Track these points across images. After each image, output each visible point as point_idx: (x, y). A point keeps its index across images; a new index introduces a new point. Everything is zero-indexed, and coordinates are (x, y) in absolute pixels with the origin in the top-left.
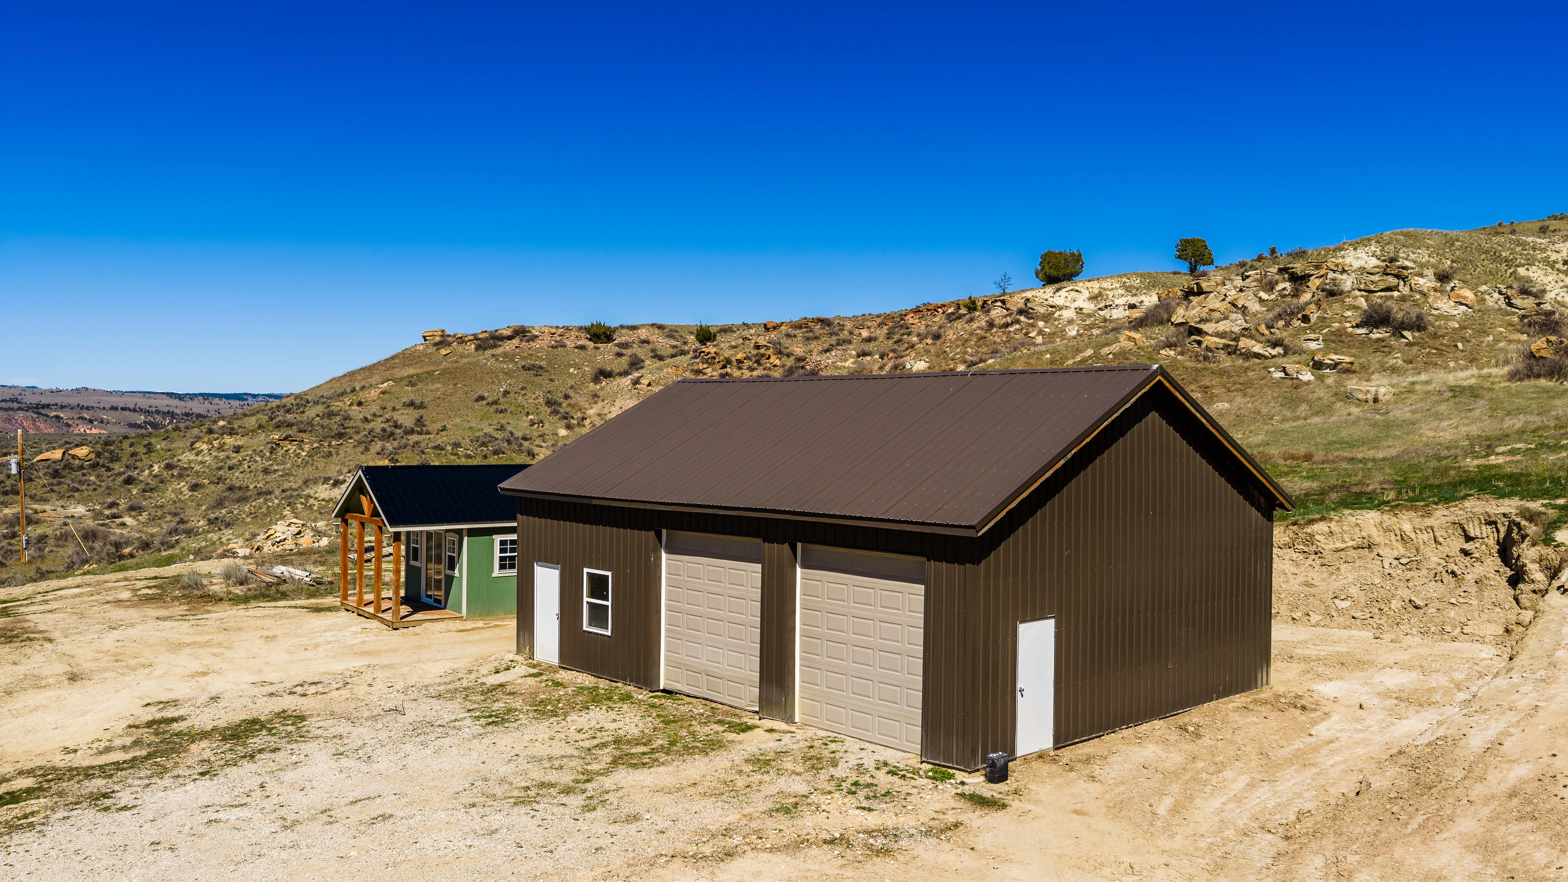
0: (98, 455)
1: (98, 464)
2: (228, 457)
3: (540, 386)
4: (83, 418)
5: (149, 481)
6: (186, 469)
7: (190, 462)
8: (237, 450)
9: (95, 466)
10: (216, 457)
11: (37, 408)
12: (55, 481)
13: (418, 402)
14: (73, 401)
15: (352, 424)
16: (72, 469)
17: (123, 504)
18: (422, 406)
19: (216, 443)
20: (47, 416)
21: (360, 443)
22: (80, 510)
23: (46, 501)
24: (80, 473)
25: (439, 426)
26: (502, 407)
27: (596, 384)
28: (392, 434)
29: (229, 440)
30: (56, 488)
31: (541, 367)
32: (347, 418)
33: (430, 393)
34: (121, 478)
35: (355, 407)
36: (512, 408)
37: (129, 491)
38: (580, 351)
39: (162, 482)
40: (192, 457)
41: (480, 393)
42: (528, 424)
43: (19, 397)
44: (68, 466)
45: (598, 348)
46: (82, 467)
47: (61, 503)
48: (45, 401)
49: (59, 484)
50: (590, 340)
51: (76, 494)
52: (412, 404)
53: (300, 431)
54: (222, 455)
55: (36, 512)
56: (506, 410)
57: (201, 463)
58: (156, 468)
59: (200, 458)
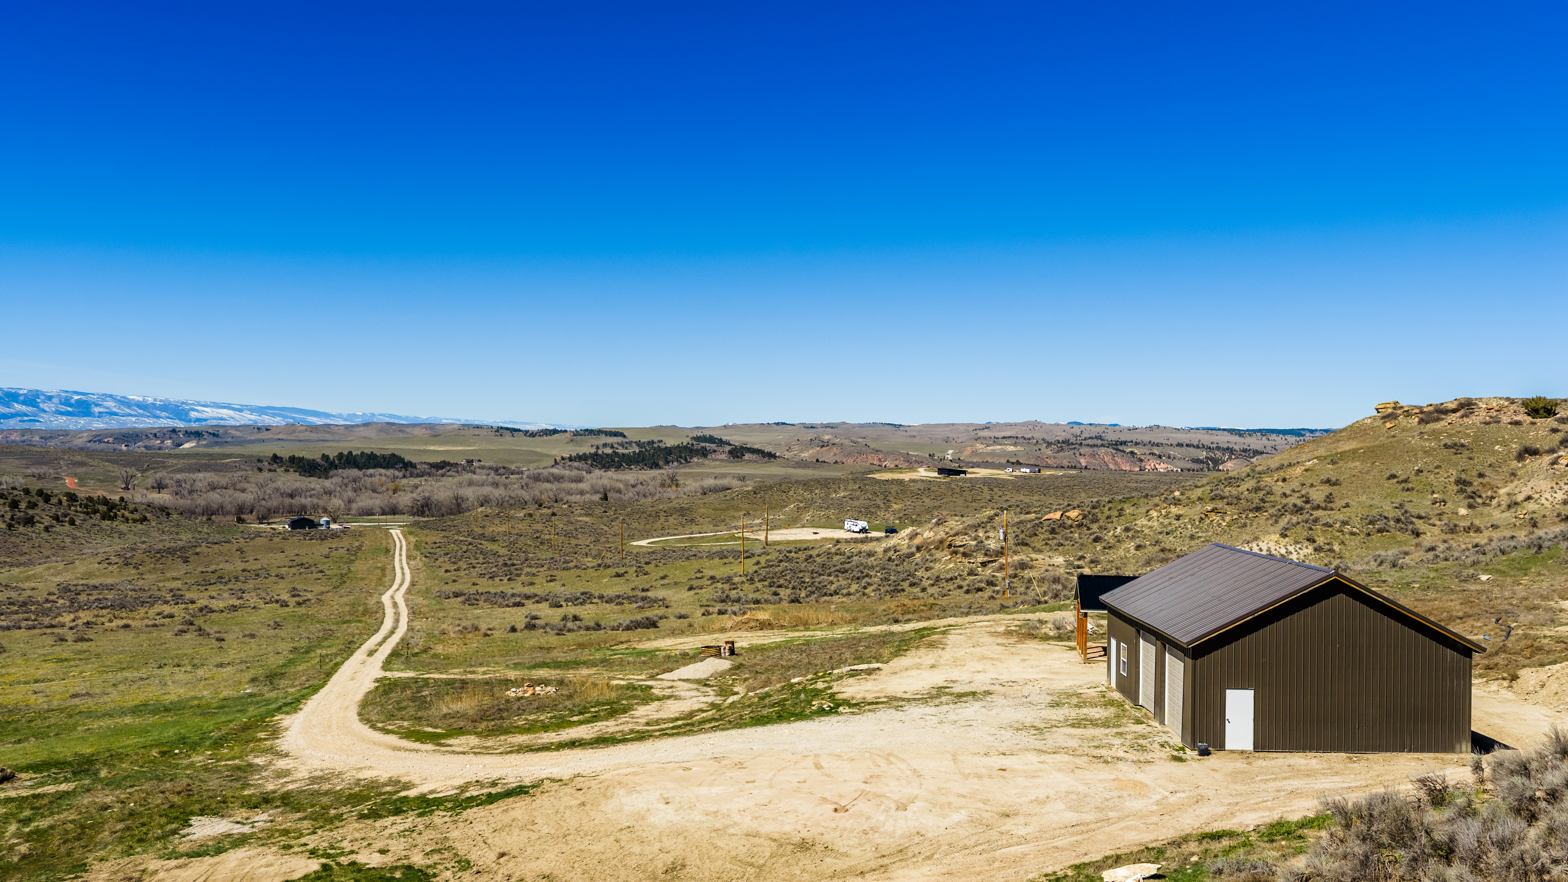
0: (1084, 517)
1: (1082, 524)
2: (1170, 524)
3: (1457, 464)
4: (1153, 454)
5: (1111, 541)
6: (1138, 532)
7: (1143, 526)
8: (1178, 517)
9: (1080, 526)
10: (1162, 523)
11: (1116, 444)
12: (1050, 536)
13: (1333, 479)
14: (1146, 438)
15: (1272, 498)
16: (1064, 527)
17: (1089, 556)
18: (1336, 483)
19: (1163, 512)
20: (1124, 452)
21: (1272, 516)
22: (1059, 560)
23: (1040, 551)
24: (1068, 531)
25: (1343, 503)
26: (1410, 485)
27: (1519, 462)
28: (1301, 509)
29: (1174, 510)
30: (1050, 542)
31: (1463, 445)
32: (1270, 493)
33: (1348, 471)
34: (1092, 537)
35: (1280, 483)
36: (1421, 487)
37: (1095, 548)
38: (1514, 427)
39: (1119, 541)
40: (1145, 522)
41: (1394, 472)
42: (1430, 502)
43: (1103, 435)
44: (1063, 526)
45: (1533, 423)
46: (1071, 526)
47: (1050, 554)
48: (1123, 438)
49: (1054, 538)
50: (1529, 415)
51: (1060, 548)
52: (1328, 481)
53: (1228, 504)
54: (1166, 522)
55: (1032, 560)
56: (1413, 489)
57: (1151, 527)
58: (1119, 530)
59: (1150, 523)
